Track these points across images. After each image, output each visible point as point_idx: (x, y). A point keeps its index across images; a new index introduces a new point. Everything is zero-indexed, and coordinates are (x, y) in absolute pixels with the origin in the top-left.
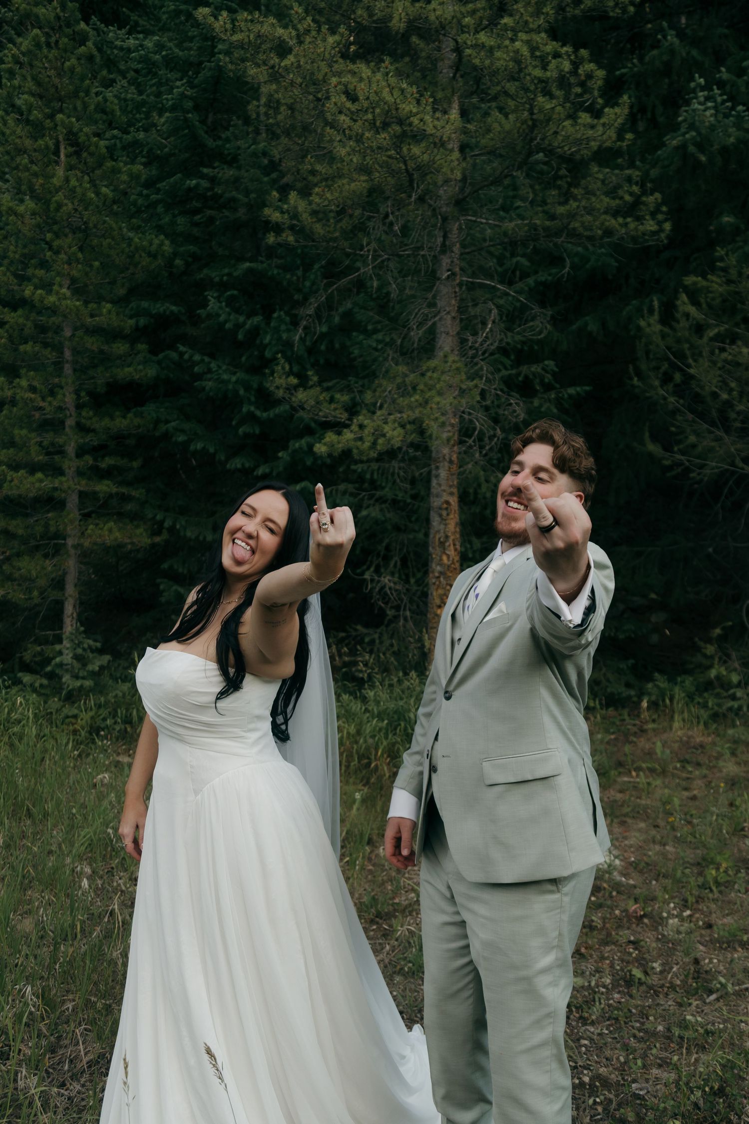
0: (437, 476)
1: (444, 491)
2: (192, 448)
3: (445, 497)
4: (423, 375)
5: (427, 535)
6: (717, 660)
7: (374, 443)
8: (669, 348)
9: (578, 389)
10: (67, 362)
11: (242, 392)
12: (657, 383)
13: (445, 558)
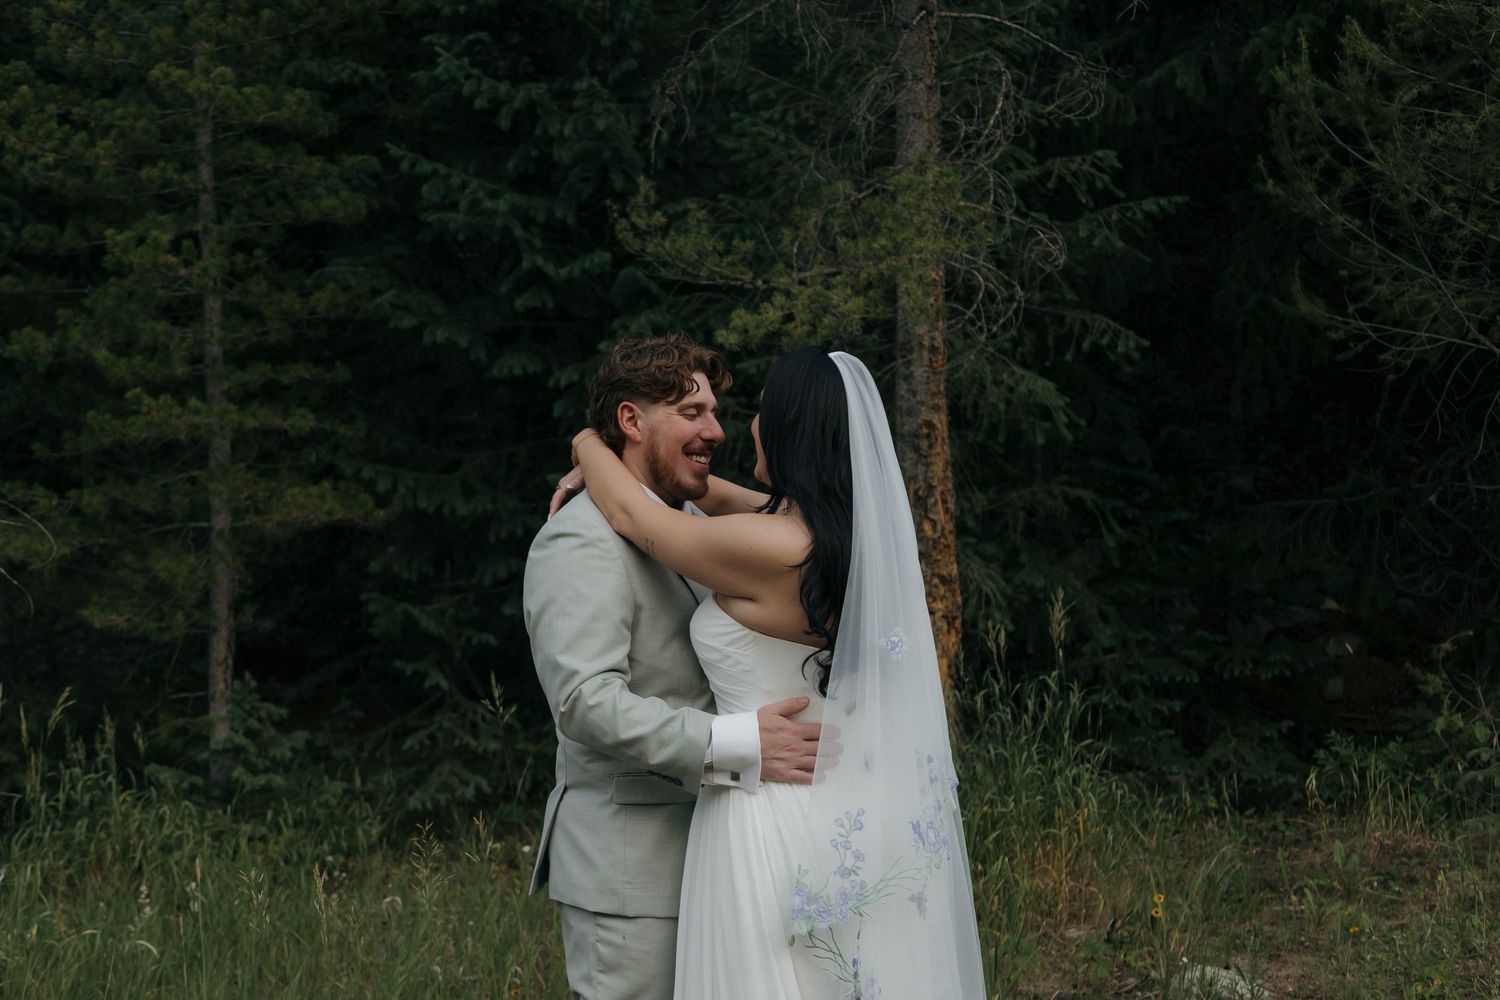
0: (908, 377)
1: (922, 403)
2: (427, 339)
3: (925, 414)
6: (1447, 701)
8: (1330, 121)
9: (1163, 202)
10: (205, 190)
11: (517, 231)
12: (1310, 188)
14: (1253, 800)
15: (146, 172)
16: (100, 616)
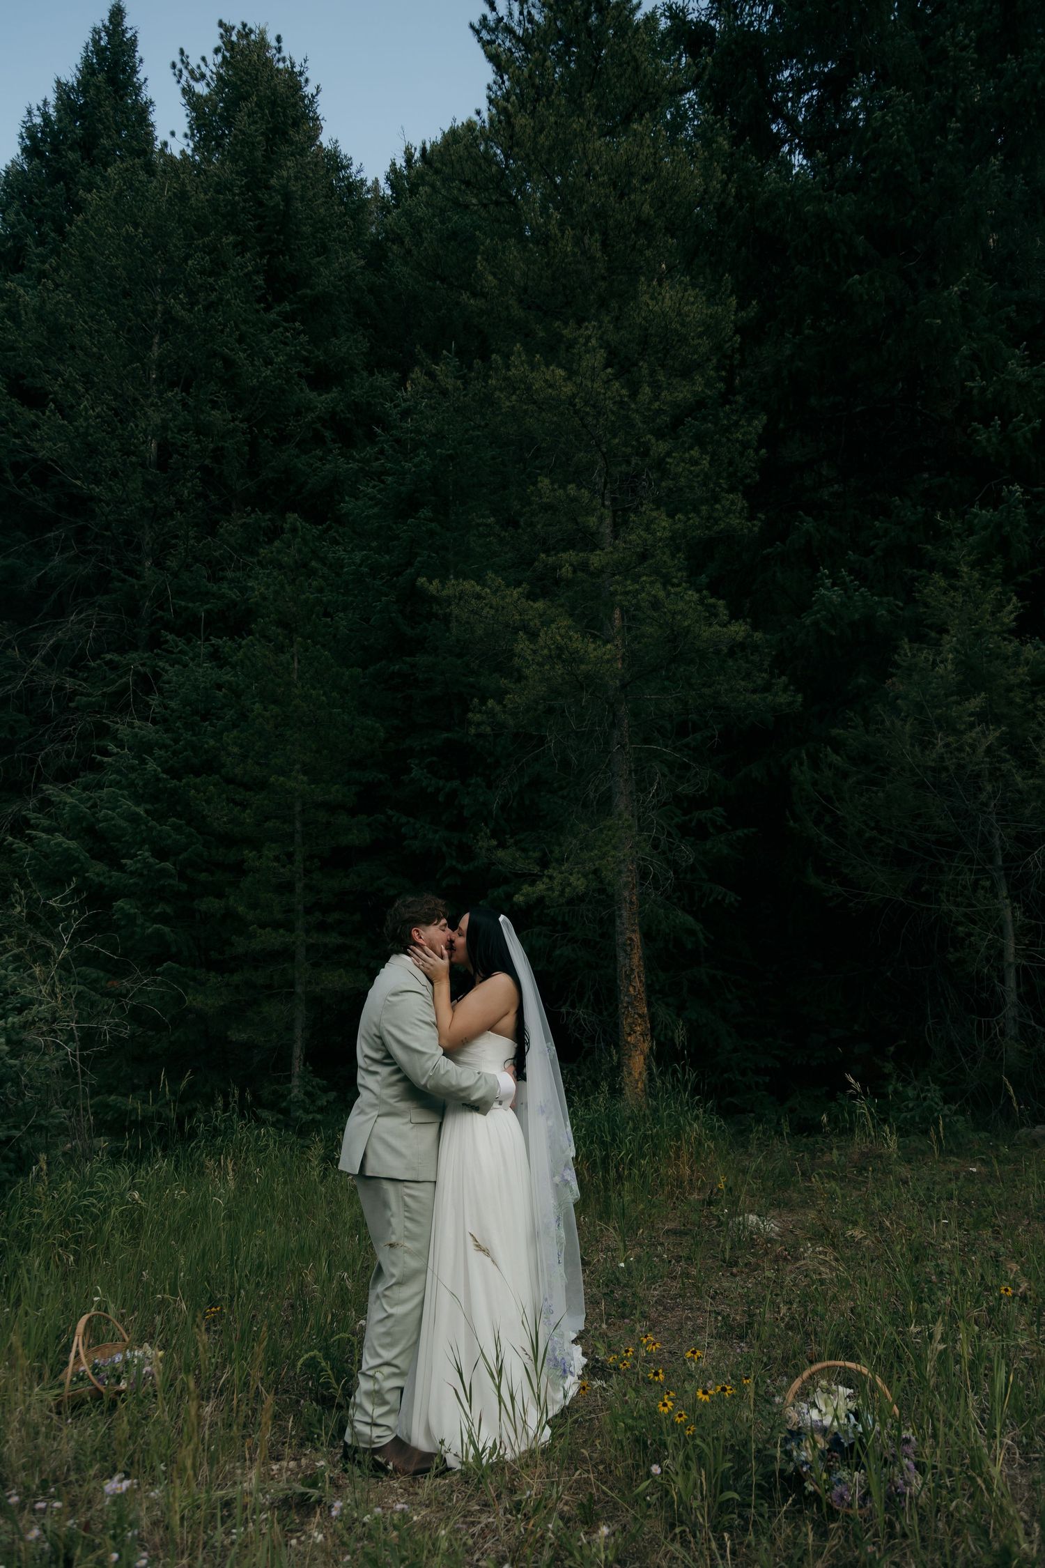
0: (621, 916)
1: (628, 929)
3: (628, 934)
4: (601, 831)
5: (615, 969)
6: (894, 1076)
7: (563, 892)
8: (819, 793)
9: (745, 831)
10: (297, 832)
11: (444, 849)
12: (811, 824)
13: (631, 989)
14: (806, 1127)
15: (267, 825)
16: (238, 1035)
